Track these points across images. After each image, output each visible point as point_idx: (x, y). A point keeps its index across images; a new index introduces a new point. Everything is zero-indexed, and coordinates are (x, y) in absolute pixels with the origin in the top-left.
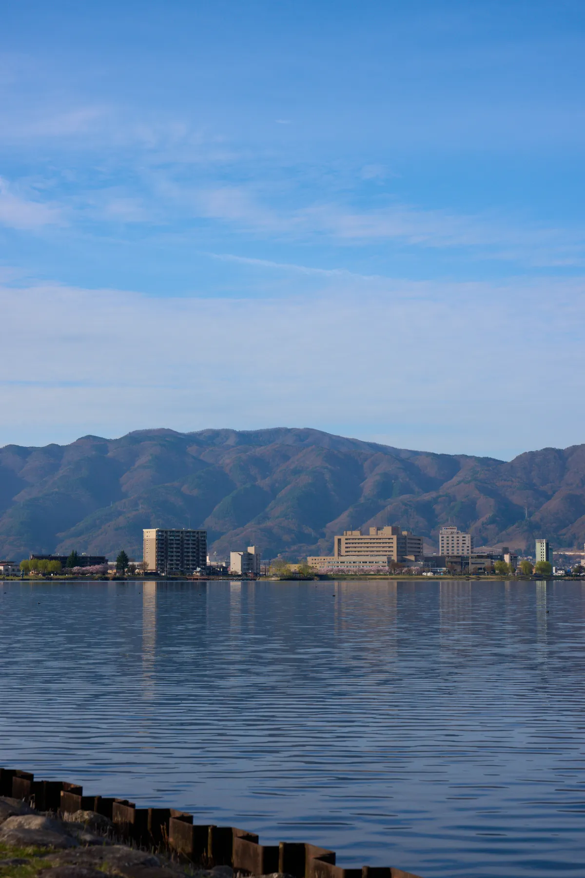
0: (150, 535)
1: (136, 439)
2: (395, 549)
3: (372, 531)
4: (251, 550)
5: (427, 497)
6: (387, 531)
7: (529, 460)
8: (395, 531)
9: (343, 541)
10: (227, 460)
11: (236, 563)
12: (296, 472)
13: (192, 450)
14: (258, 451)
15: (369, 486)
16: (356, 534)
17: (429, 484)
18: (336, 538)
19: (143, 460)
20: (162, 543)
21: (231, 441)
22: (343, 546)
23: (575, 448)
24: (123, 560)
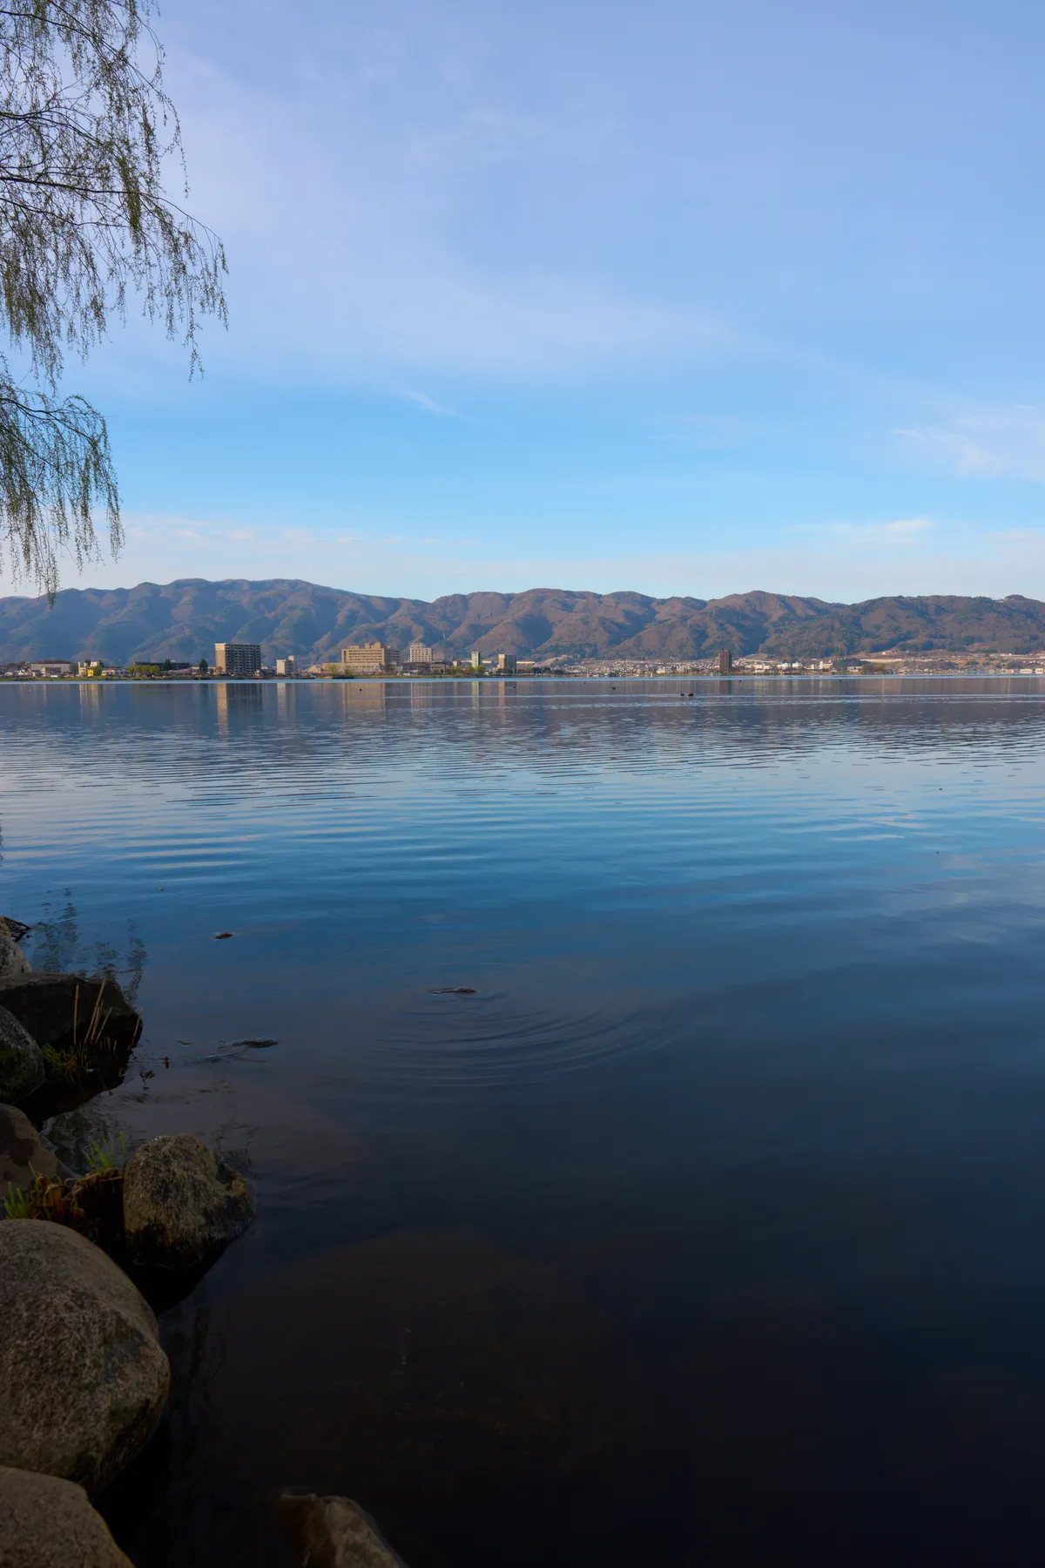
0: (220, 647)
1: (179, 585)
2: (383, 658)
3: (367, 645)
4: (291, 658)
5: (379, 625)
6: (377, 645)
7: (444, 602)
8: (383, 646)
9: (348, 653)
10: (245, 600)
11: (281, 667)
12: (292, 608)
13: (220, 593)
14: (266, 594)
15: (341, 618)
16: (357, 648)
17: (381, 616)
18: (343, 650)
19: (186, 599)
20: (230, 654)
21: (246, 587)
22: (347, 656)
23: (473, 595)
24: (204, 665)
